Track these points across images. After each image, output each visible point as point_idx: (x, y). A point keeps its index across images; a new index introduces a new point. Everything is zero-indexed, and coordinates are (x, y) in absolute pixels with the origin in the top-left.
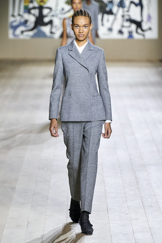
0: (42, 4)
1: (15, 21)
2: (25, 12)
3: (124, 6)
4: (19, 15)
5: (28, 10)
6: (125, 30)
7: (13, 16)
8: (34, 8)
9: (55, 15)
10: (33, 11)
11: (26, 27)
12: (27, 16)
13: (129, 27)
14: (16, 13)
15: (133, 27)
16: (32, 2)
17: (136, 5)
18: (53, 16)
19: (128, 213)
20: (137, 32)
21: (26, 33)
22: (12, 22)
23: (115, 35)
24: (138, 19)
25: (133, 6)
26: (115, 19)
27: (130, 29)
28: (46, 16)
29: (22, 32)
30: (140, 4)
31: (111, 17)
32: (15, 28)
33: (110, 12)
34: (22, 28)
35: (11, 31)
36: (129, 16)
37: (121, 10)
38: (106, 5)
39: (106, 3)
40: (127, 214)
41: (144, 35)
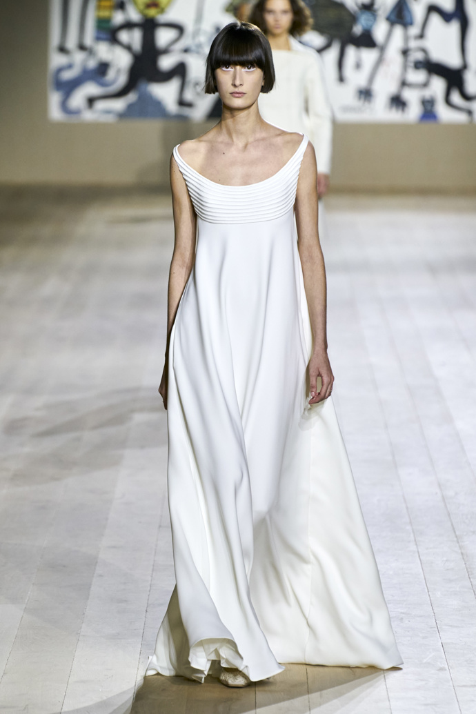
0: (152, 12)
1: (70, 66)
2: (98, 39)
3: (408, 19)
4: (82, 47)
5: (109, 33)
6: (412, 96)
7: (62, 49)
8: (129, 25)
9: (193, 48)
10: (124, 36)
11: (103, 85)
12: (104, 51)
13: (425, 85)
14: (71, 43)
15: (438, 85)
16: (121, 6)
17: (447, 17)
18: (186, 51)
19: (446, 667)
20: (448, 101)
21: (101, 105)
22: (60, 70)
23: (380, 111)
24: (453, 61)
25: (435, 19)
26: (380, 61)
27: (427, 93)
28: (166, 51)
29: (91, 101)
30: (459, 14)
31: (369, 56)
32: (68, 88)
33: (366, 41)
34: (91, 89)
35: (55, 99)
36: (424, 50)
37: (398, 31)
38: (354, 19)
39: (352, 12)
40: (442, 669)
41: (470, 112)
